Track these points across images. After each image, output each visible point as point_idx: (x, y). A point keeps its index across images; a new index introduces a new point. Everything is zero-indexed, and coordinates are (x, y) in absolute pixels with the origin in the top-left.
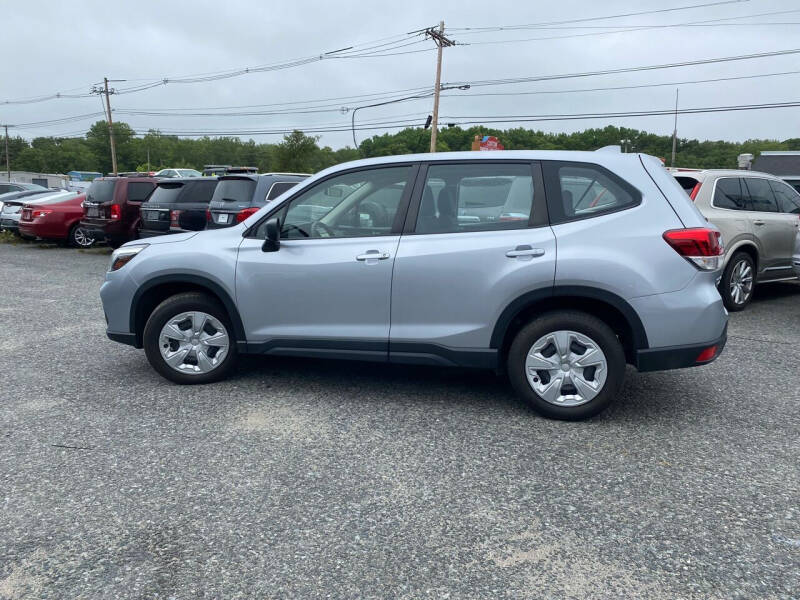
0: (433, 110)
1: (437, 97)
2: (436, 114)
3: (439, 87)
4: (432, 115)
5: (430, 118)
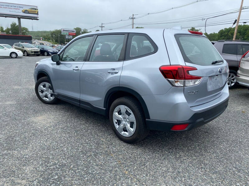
0: (238, 17)
1: (240, 12)
2: (239, 19)
3: (242, 8)
4: (237, 19)
5: (236, 20)
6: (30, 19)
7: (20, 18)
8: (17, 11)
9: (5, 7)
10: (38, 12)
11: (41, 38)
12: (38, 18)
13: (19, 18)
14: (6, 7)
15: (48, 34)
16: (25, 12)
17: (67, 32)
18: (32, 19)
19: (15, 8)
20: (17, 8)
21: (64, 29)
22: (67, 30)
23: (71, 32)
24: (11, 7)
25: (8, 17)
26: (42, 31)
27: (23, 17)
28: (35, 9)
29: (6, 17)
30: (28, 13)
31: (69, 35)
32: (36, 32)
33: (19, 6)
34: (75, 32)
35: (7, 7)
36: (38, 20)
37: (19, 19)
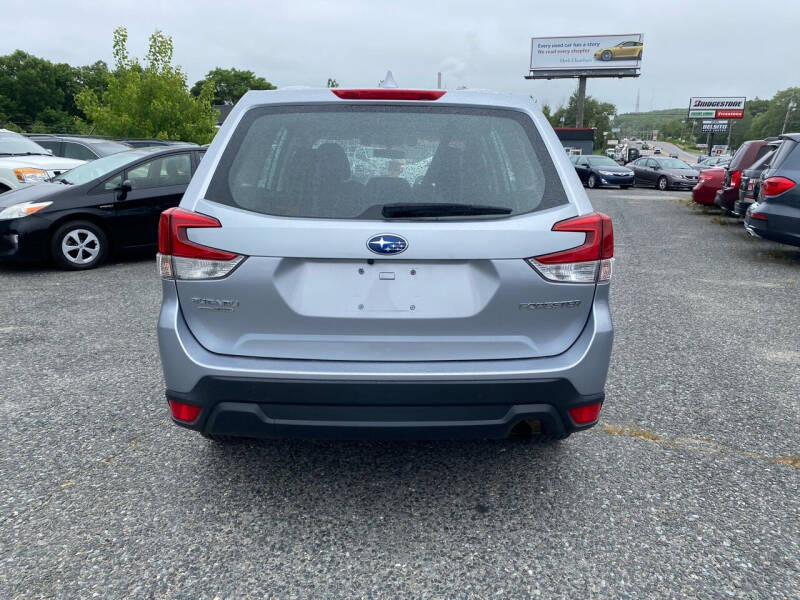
6: (613, 76)
7: (586, 77)
8: (580, 56)
9: (551, 49)
10: (641, 51)
11: (656, 132)
12: (638, 72)
13: (583, 76)
14: (554, 48)
15: (677, 118)
16: (603, 56)
17: (711, 107)
18: (620, 77)
19: (578, 48)
20: (582, 48)
21: (703, 100)
22: (713, 100)
23: (727, 107)
24: (566, 49)
25: (553, 77)
26: (665, 111)
27: (594, 74)
28: (635, 44)
29: (549, 78)
30: (612, 59)
31: (717, 118)
32: (646, 114)
33: (588, 41)
34: (742, 107)
35: (558, 49)
36: (637, 76)
37: (583, 79)
